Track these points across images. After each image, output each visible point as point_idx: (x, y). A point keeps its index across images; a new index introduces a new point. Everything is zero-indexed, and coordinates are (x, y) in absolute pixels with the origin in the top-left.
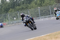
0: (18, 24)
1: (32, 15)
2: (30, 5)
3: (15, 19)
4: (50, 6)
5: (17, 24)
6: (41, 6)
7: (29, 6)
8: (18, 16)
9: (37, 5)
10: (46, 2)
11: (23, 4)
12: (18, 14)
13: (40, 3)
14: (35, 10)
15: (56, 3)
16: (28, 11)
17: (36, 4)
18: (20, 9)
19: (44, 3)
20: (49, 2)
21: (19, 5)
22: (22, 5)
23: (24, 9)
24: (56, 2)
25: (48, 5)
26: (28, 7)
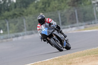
0: (7, 41)
1: (29, 26)
2: (26, 9)
3: (2, 32)
4: (59, 11)
5: (5, 40)
6: (45, 11)
7: (25, 11)
8: (7, 28)
9: (37, 10)
10: (54, 5)
11: (15, 7)
12: (7, 25)
13: (43, 6)
14: (34, 18)
15: (69, 7)
16: (24, 20)
17: (36, 8)
18: (11, 16)
19: (49, 6)
20: (58, 5)
21: (8, 10)
22: (13, 10)
23: (16, 16)
24: (69, 5)
25: (56, 9)
26: (24, 13)
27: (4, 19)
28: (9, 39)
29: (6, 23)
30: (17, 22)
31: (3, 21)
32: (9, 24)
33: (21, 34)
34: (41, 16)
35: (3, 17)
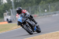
27: (47, 3)
28: (50, 15)
29: (48, 5)
30: (55, 5)
31: (47, 4)
32: (50, 6)
33: (57, 12)
34: (19, 8)
35: (47, 2)
